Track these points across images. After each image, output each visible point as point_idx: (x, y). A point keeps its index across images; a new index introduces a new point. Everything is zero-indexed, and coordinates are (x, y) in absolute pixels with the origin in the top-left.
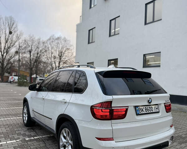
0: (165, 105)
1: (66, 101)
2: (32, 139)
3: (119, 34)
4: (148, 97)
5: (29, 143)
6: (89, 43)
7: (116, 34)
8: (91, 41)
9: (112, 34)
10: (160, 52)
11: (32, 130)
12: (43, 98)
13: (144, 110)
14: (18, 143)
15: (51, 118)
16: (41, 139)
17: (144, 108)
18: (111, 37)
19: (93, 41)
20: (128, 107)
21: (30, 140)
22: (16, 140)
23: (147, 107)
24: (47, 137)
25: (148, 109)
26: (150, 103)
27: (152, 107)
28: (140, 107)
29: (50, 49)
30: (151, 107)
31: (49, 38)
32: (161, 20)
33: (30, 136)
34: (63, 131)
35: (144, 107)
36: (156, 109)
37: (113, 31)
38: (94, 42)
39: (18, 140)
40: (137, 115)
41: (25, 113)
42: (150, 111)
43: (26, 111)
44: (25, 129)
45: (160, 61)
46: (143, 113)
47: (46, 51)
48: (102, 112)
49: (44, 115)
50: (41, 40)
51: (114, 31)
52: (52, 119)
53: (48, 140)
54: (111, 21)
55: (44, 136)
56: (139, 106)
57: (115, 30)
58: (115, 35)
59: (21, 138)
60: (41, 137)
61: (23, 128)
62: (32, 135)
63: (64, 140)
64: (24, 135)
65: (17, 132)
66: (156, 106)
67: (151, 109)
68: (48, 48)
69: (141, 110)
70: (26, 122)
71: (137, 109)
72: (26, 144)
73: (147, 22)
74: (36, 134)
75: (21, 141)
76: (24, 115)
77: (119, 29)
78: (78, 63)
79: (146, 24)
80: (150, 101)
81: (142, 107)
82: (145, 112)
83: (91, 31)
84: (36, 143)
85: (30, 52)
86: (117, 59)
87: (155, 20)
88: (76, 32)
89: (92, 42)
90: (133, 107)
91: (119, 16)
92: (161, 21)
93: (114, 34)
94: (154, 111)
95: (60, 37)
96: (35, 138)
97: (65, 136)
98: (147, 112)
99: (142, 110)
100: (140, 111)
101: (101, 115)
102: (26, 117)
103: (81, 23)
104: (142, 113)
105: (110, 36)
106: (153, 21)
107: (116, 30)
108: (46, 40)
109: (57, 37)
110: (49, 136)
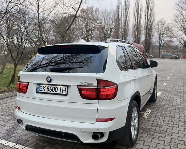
0: (78, 88)
13: (46, 89)
20: (28, 83)
23: (50, 86)
25: (52, 88)
27: (57, 87)
28: (41, 85)
30: (55, 87)
35: (47, 86)
36: (63, 90)
40: (37, 92)
46: (44, 91)
66: (64, 88)
67: (55, 89)
69: (42, 88)
81: (44, 86)
82: (46, 91)
94: (58, 92)
98: (49, 92)
99: (44, 89)
100: (41, 89)
104: (42, 91)
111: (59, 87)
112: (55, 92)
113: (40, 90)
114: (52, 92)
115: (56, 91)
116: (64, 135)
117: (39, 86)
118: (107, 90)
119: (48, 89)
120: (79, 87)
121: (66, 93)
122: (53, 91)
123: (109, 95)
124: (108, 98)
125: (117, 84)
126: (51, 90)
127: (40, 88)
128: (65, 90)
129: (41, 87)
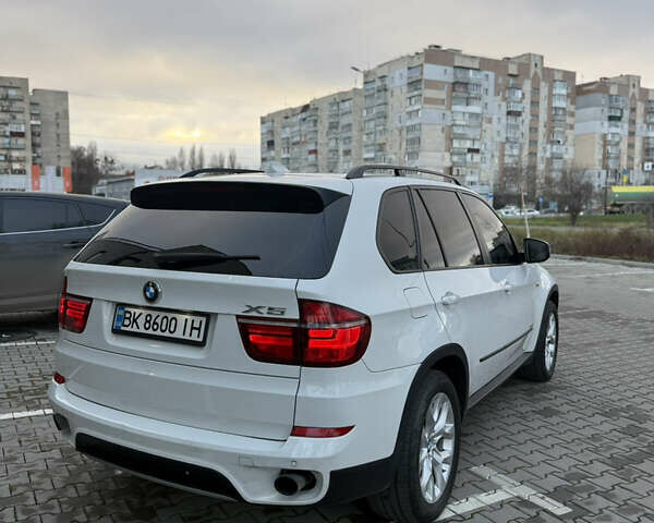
0: (239, 323)
13: (141, 321)
17: (143, 317)
20: (91, 299)
23: (154, 314)
25: (158, 321)
26: (150, 299)
27: (175, 318)
28: (129, 309)
30: (170, 316)
35: (145, 312)
36: (193, 328)
40: (116, 331)
42: (164, 332)
46: (135, 329)
66: (197, 320)
67: (168, 325)
69: (129, 318)
81: (138, 311)
82: (142, 330)
94: (178, 334)
98: (150, 332)
99: (135, 321)
100: (127, 322)
104: (129, 329)
111: (181, 318)
112: (167, 334)
113: (124, 326)
114: (158, 333)
115: (172, 329)
116: (187, 473)
117: (121, 312)
118: (331, 335)
119: (147, 321)
120: (241, 320)
121: (201, 339)
122: (164, 328)
123: (337, 350)
124: (333, 360)
125: (367, 318)
126: (155, 327)
127: (125, 318)
128: (199, 329)
129: (128, 315)
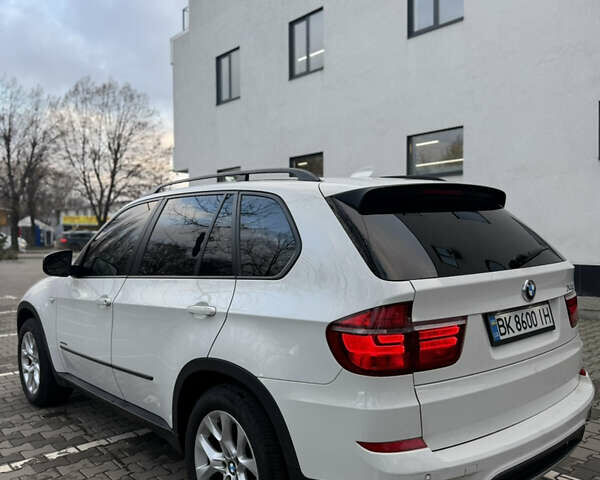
1: (213, 309)
2: (70, 455)
3: (322, 69)
4: (524, 278)
5: (63, 470)
6: (219, 102)
7: (312, 68)
8: (225, 96)
9: (298, 71)
10: (462, 127)
11: (63, 420)
12: (108, 300)
13: (513, 324)
14: (20, 473)
15: (150, 375)
16: (105, 453)
17: (513, 318)
18: (295, 81)
19: (233, 96)
20: (465, 318)
21: (66, 460)
22: (9, 463)
23: (519, 313)
24: (126, 440)
26: (530, 298)
27: (533, 312)
28: (500, 316)
29: (77, 125)
30: (529, 311)
31: (73, 90)
32: (461, 19)
33: (60, 444)
34: (208, 421)
35: (513, 314)
36: (545, 316)
37: (301, 59)
38: (238, 98)
39: (19, 464)
40: (495, 343)
41: (26, 357)
42: (530, 327)
43: (31, 352)
44: (36, 415)
45: (461, 157)
46: (512, 335)
47: (63, 134)
48: (378, 343)
49: (114, 363)
50: (44, 97)
51: (305, 58)
52: (151, 379)
53: (132, 452)
54: (292, 24)
55: (113, 440)
56: (496, 312)
57: (308, 56)
58: (308, 72)
59: (29, 452)
60: (103, 442)
61: (26, 415)
62: (69, 437)
63: (214, 455)
64: (38, 441)
65: (6, 432)
67: (531, 317)
68: (71, 123)
69: (503, 326)
70: (35, 392)
71: (493, 323)
72: (55, 475)
73: (416, 29)
74: (82, 433)
75: (30, 464)
76: (26, 366)
77: (322, 51)
78: (186, 171)
79: (411, 33)
80: (531, 293)
81: (507, 315)
82: (517, 333)
83: (225, 62)
84: (90, 470)
85: (7, 139)
86: (321, 154)
87: (442, 22)
88: (172, 64)
89: (230, 100)
90: (481, 316)
91: (321, 9)
92: (460, 23)
93: (304, 69)
94: (540, 326)
95: (110, 86)
96: (83, 447)
97: (219, 439)
98: (523, 331)
99: (508, 326)
100: (503, 330)
101: (373, 358)
102: (33, 372)
103: (188, 34)
104: (507, 336)
105: (292, 76)
106: (436, 26)
107: (311, 55)
108: (63, 97)
109: (99, 85)
110: (131, 435)
111: (536, 309)
112: (534, 329)
113: (502, 335)
114: (529, 330)
115: (536, 323)
119: (518, 323)
120: (566, 299)
126: (525, 325)
127: (500, 326)
128: (548, 315)
129: (501, 323)
